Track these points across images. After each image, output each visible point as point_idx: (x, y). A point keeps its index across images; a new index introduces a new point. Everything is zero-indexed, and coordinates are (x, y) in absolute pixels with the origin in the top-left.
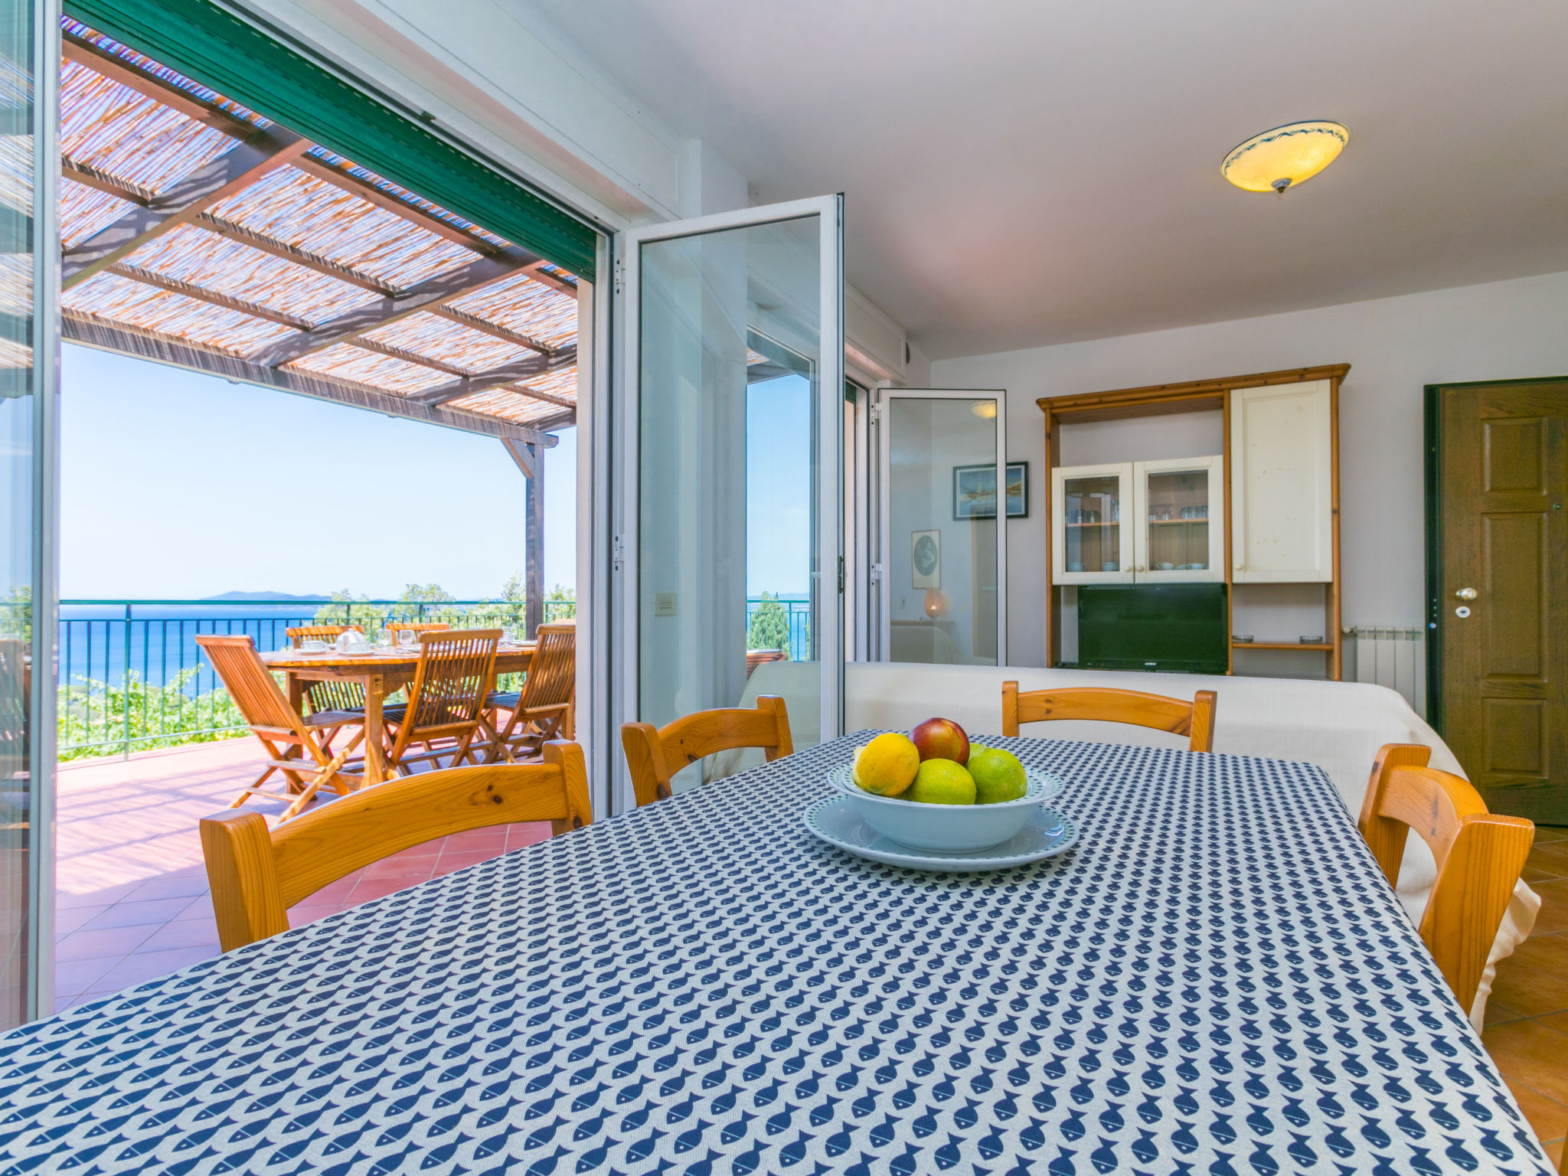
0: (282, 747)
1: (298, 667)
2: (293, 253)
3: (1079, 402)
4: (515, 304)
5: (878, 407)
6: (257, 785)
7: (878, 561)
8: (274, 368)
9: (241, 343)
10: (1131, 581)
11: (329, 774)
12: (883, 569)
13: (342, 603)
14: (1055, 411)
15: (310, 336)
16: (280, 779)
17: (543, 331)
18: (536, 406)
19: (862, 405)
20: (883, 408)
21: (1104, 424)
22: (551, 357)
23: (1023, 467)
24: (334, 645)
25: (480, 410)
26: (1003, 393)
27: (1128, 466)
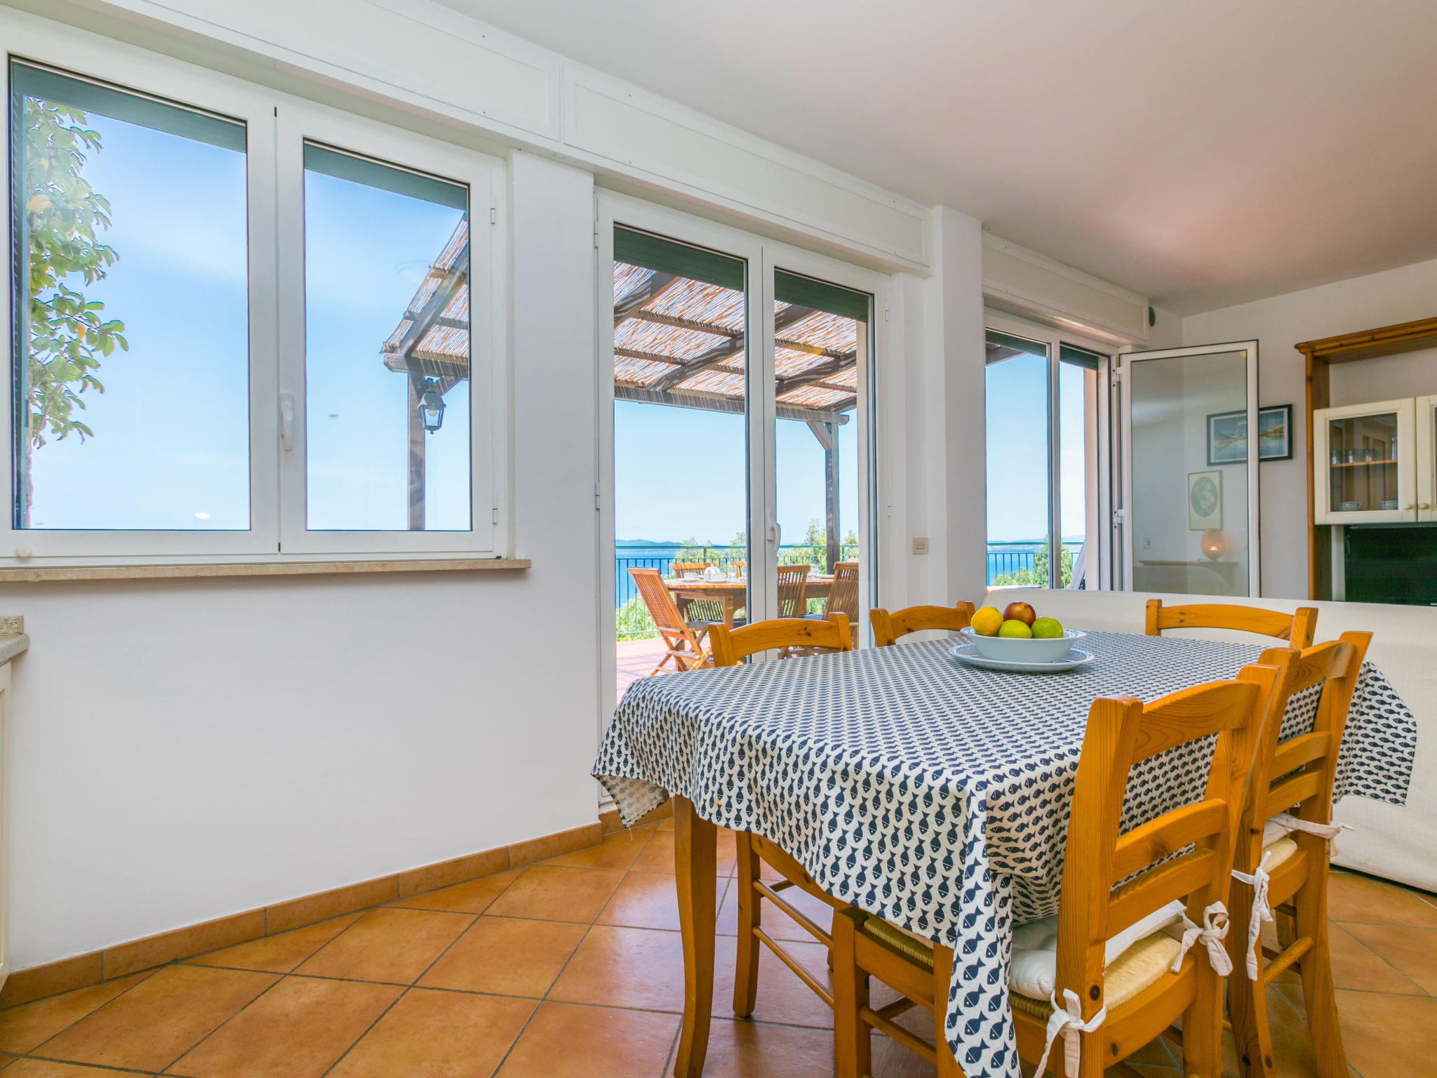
0: (674, 641)
1: (682, 590)
2: (679, 322)
3: (1344, 342)
4: (814, 329)
5: (1119, 370)
6: (661, 665)
7: (1121, 507)
8: (664, 391)
9: (646, 377)
10: (1413, 520)
11: (702, 661)
12: (1125, 514)
13: (701, 547)
14: (1317, 354)
15: (686, 368)
16: (672, 663)
17: (835, 343)
18: (831, 394)
19: (1104, 370)
20: (1124, 372)
21: (1381, 358)
22: (841, 360)
23: (1286, 410)
24: (702, 576)
25: (791, 401)
26: (1255, 342)
27: (1408, 402)
